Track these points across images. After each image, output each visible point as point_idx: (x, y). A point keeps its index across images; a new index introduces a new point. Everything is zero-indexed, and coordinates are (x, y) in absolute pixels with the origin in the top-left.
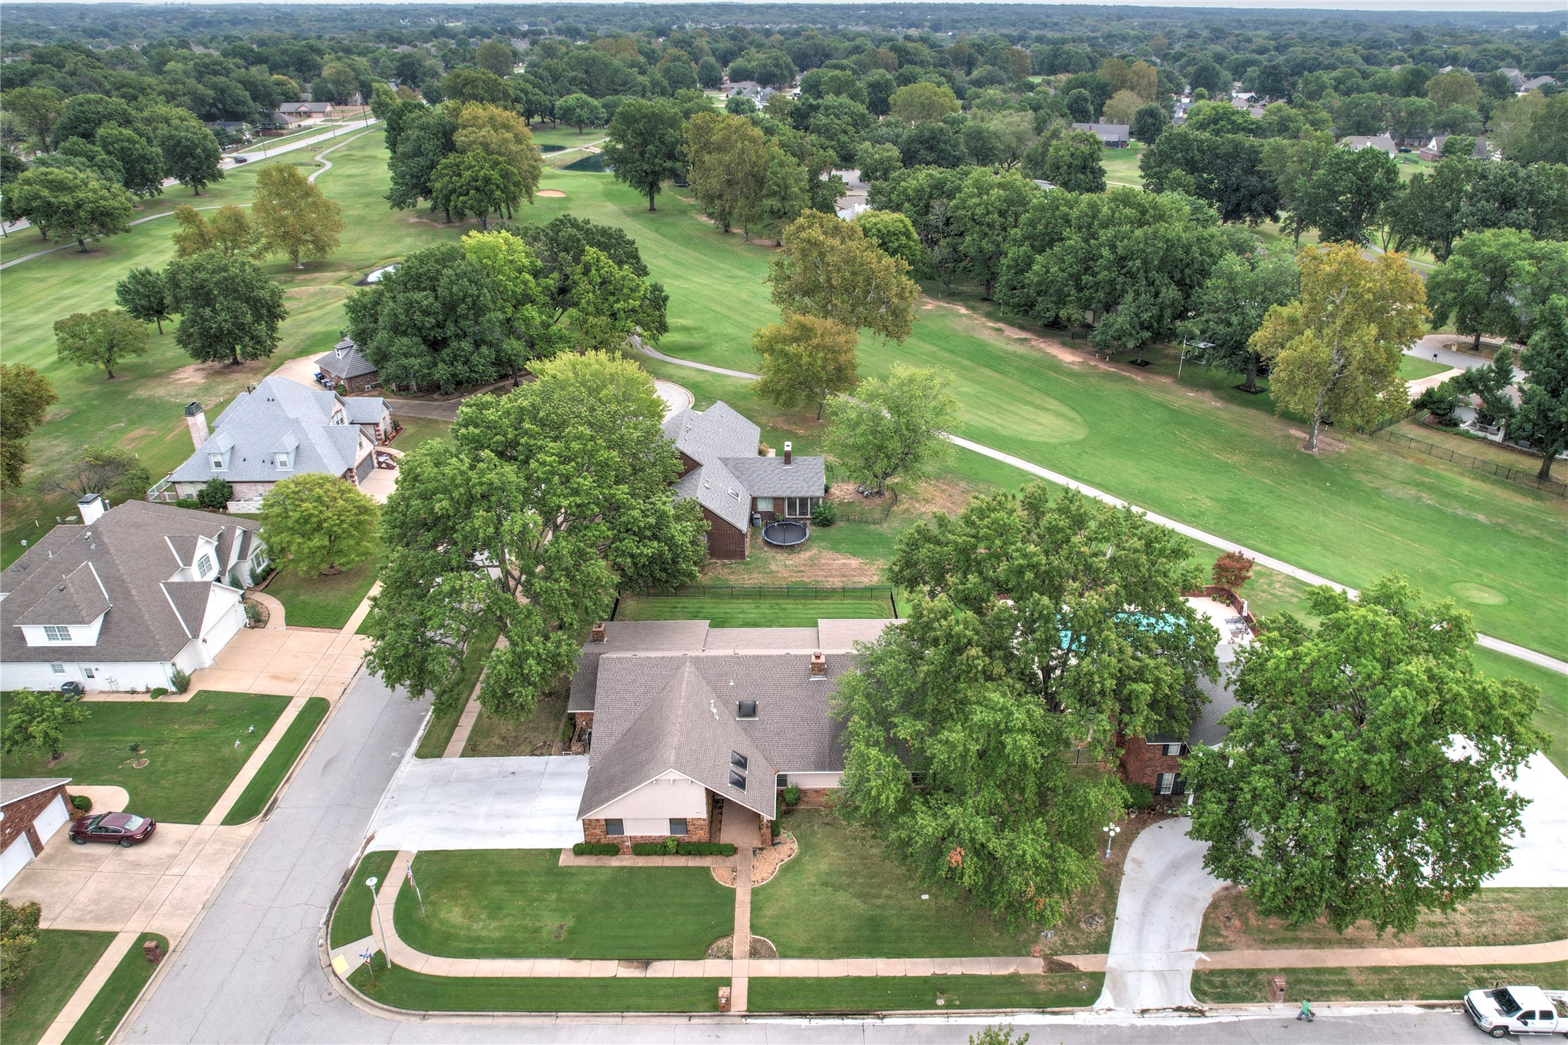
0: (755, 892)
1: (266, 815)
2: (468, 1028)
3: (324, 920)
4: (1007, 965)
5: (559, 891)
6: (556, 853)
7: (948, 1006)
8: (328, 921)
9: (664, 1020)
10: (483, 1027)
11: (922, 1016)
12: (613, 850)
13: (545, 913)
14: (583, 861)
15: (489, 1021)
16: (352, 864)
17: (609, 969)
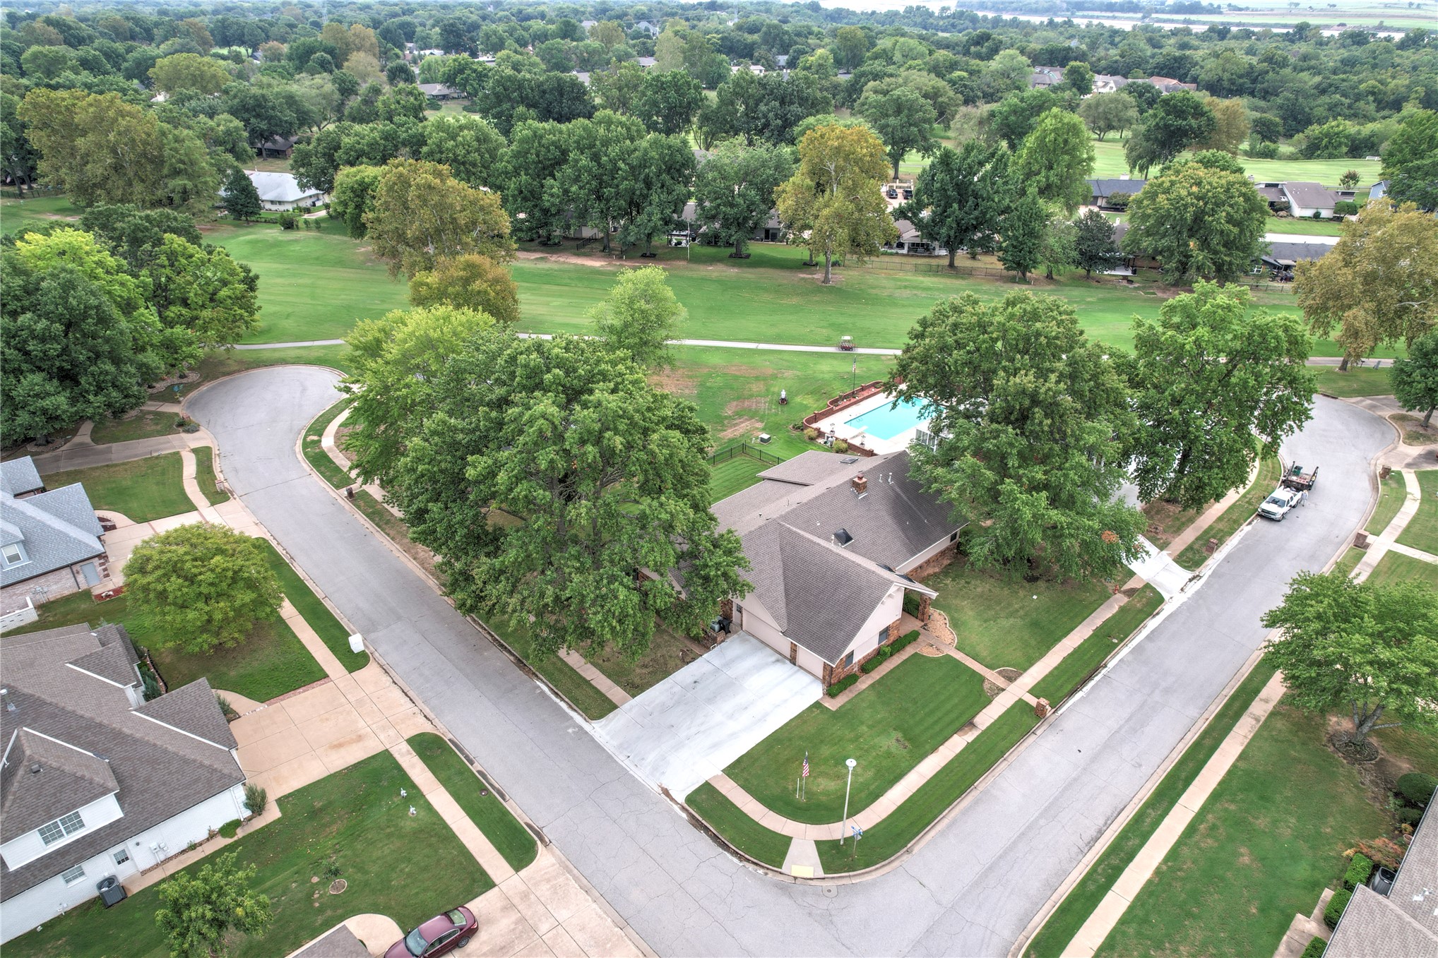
0: (958, 648)
1: (542, 840)
2: (942, 834)
3: (735, 860)
4: (1111, 606)
5: (862, 723)
6: (817, 705)
7: (1122, 640)
8: (741, 858)
9: (1025, 744)
10: (949, 827)
11: (1117, 653)
12: (851, 680)
13: (876, 740)
14: (842, 700)
15: (945, 822)
16: (684, 815)
17: (957, 744)
